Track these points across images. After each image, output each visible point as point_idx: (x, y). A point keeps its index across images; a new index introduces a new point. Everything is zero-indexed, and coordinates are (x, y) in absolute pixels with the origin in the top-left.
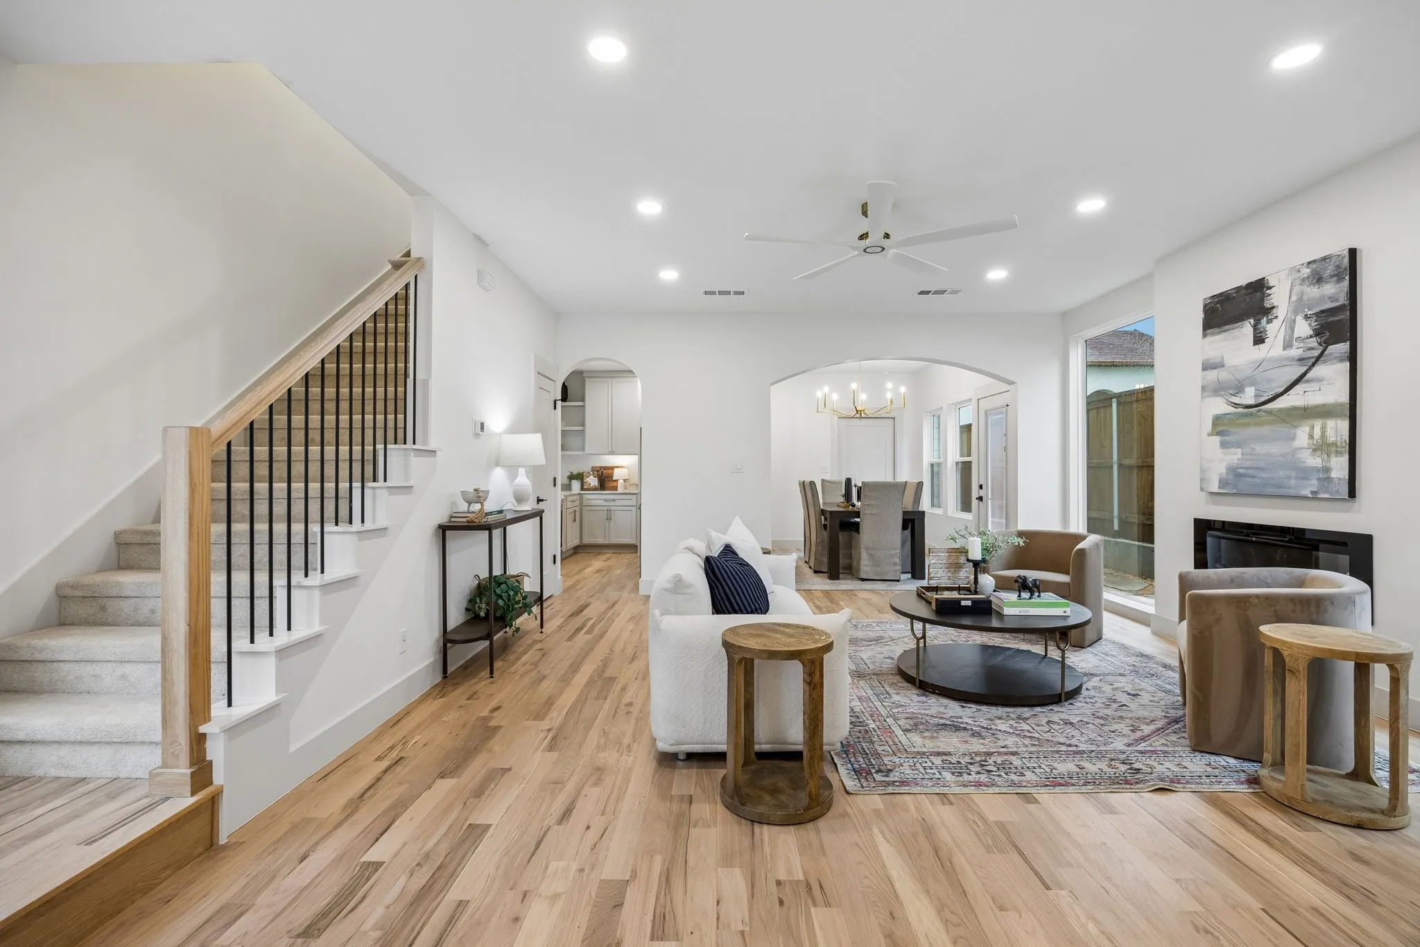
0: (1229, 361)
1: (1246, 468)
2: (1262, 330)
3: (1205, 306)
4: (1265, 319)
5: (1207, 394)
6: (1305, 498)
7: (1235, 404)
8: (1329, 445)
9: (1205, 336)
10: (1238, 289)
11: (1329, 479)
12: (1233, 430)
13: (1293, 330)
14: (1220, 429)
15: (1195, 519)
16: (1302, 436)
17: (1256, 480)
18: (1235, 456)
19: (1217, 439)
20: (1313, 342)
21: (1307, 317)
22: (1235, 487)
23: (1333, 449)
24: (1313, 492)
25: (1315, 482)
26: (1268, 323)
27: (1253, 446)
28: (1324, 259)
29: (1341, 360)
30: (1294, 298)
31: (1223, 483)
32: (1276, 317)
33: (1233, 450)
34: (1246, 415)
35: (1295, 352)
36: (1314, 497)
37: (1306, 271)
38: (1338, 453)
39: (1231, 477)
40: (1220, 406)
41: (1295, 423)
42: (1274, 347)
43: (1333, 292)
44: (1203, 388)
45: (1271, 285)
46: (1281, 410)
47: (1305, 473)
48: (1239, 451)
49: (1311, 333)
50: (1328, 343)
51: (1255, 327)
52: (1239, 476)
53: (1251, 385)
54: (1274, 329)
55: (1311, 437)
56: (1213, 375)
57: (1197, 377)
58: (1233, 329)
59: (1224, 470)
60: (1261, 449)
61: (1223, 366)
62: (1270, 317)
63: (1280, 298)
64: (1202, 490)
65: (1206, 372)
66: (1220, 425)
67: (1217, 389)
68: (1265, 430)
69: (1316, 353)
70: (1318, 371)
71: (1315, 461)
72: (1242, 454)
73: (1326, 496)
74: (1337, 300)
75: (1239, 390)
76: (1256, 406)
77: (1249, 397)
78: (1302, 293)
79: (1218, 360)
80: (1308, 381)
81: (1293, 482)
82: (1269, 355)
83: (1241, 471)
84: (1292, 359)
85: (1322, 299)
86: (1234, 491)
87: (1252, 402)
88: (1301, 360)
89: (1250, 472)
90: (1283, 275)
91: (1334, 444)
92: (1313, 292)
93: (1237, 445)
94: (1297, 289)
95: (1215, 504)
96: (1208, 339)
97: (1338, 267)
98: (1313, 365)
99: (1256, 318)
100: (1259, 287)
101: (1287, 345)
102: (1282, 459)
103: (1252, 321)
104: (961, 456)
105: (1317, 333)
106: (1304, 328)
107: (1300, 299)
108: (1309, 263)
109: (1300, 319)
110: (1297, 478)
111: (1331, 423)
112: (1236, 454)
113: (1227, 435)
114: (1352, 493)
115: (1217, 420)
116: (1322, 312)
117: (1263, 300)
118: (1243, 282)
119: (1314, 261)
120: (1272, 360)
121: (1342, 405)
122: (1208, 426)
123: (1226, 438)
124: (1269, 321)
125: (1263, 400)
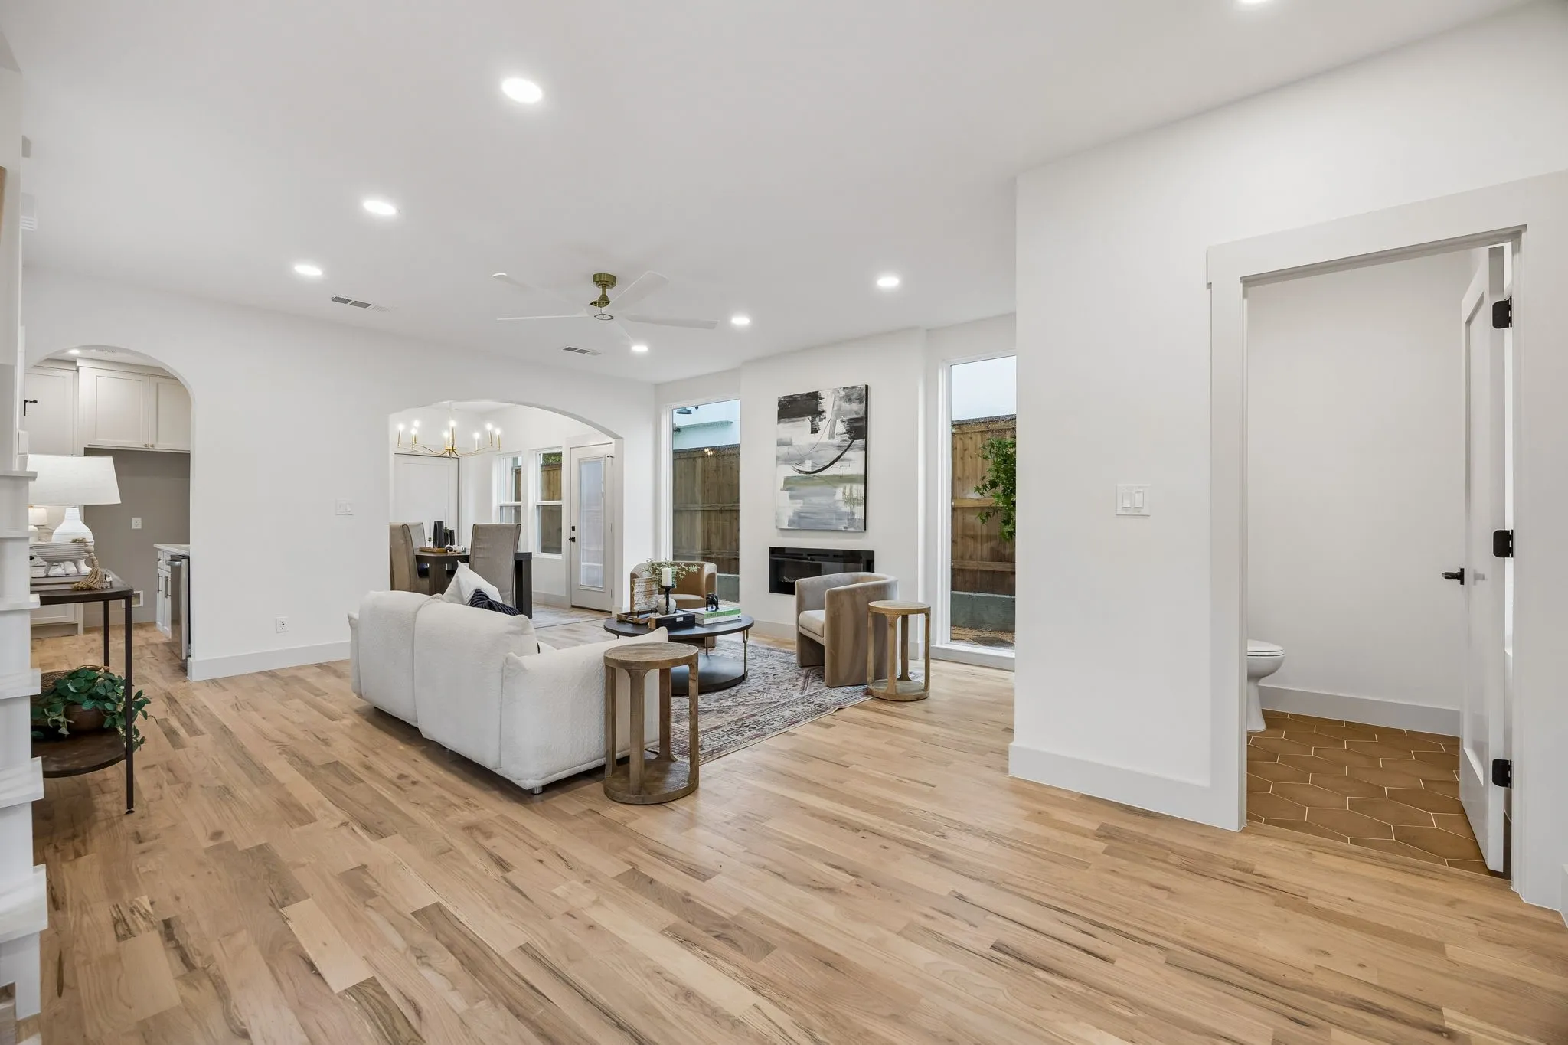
0: (795, 442)
1: (806, 512)
2: (816, 424)
3: (780, 402)
4: (818, 417)
5: (780, 462)
6: (841, 531)
7: (799, 470)
8: (854, 499)
9: (779, 422)
10: (802, 395)
11: (853, 519)
12: (797, 487)
13: (834, 427)
14: (789, 486)
15: (770, 548)
16: (839, 493)
17: (812, 520)
18: (798, 505)
19: (787, 493)
20: (846, 437)
21: (842, 421)
22: (799, 525)
23: (856, 501)
24: (845, 528)
25: (846, 521)
26: (820, 421)
27: (811, 498)
28: (853, 388)
29: (861, 450)
30: (835, 408)
31: (791, 522)
32: (825, 418)
33: (799, 501)
34: (806, 478)
35: (836, 441)
36: (846, 530)
37: (843, 393)
38: (858, 504)
39: (796, 518)
40: (789, 471)
41: (835, 485)
42: (823, 437)
43: (856, 408)
44: (778, 458)
45: (822, 396)
46: (827, 476)
47: (840, 516)
48: (801, 501)
49: (845, 431)
50: (854, 438)
51: (812, 422)
52: (801, 517)
53: (810, 459)
54: (823, 425)
55: (844, 494)
56: (784, 449)
57: (773, 450)
58: (798, 421)
59: (791, 514)
60: (815, 500)
61: (792, 445)
62: (821, 417)
63: (827, 405)
64: (776, 527)
65: (779, 447)
66: (789, 484)
67: (787, 460)
68: (818, 488)
69: (848, 443)
70: (849, 454)
71: (846, 509)
72: (804, 503)
73: (852, 529)
74: (859, 414)
75: (802, 462)
76: (813, 473)
77: (808, 466)
78: (840, 406)
79: (789, 440)
80: (842, 460)
81: (834, 521)
82: (821, 441)
83: (802, 514)
84: (833, 445)
85: (851, 412)
86: (798, 528)
87: (810, 470)
88: (839, 446)
89: (808, 515)
90: (830, 392)
91: (857, 499)
92: (846, 406)
93: (800, 497)
94: (837, 403)
95: (784, 536)
96: (781, 425)
97: (860, 394)
98: (846, 450)
99: (813, 416)
100: (814, 397)
101: (831, 437)
102: (828, 507)
103: (810, 418)
104: (543, 499)
105: (848, 432)
106: (841, 428)
107: (839, 409)
108: (844, 388)
109: (838, 421)
110: (836, 519)
111: (855, 486)
112: (799, 503)
113: (794, 491)
114: (865, 529)
115: (788, 481)
116: (851, 419)
117: (817, 405)
118: (806, 392)
119: (847, 388)
120: (822, 445)
121: (861, 476)
122: (781, 484)
123: (793, 493)
124: (821, 420)
125: (816, 469)
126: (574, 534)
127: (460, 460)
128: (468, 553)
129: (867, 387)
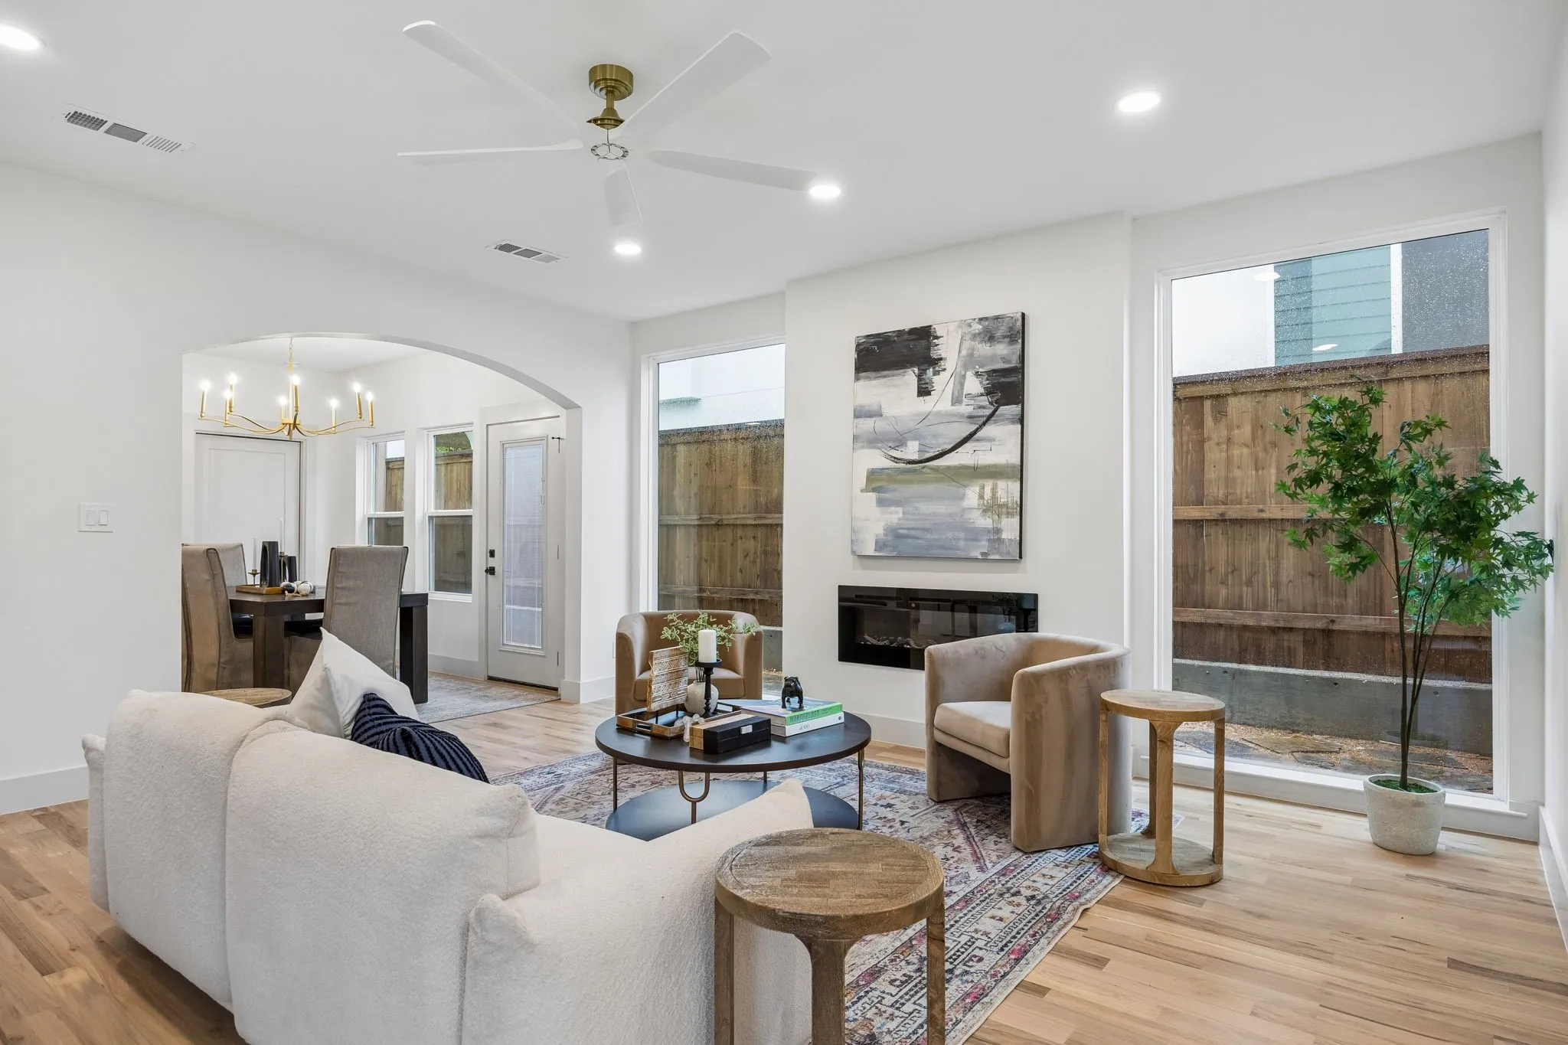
0: (888, 411)
1: (908, 529)
2: (928, 381)
3: (858, 345)
4: (931, 369)
5: (859, 444)
6: (976, 559)
7: (895, 458)
8: (1000, 506)
9: (857, 379)
10: (900, 333)
11: (1000, 540)
12: (892, 486)
13: (962, 385)
14: (876, 485)
15: (839, 586)
16: (972, 495)
17: (920, 542)
18: (895, 516)
19: (873, 496)
20: (984, 401)
21: (977, 374)
22: (895, 548)
23: (1004, 510)
24: (983, 554)
25: (985, 543)
26: (934, 374)
27: (917, 505)
28: (997, 318)
29: (1013, 422)
30: (964, 353)
31: (880, 545)
32: (944, 370)
33: (892, 509)
34: (907, 471)
35: (965, 409)
36: (985, 558)
37: (977, 327)
38: (1008, 514)
39: (889, 538)
40: (877, 459)
41: (963, 483)
42: (941, 401)
43: (1002, 353)
44: (855, 438)
45: (939, 334)
46: (949, 468)
47: (974, 534)
48: (900, 510)
49: (982, 391)
50: (999, 403)
51: (920, 377)
52: (899, 537)
53: (915, 438)
54: (942, 383)
55: (981, 497)
56: (867, 424)
57: (846, 426)
58: (893, 376)
59: (881, 531)
60: (925, 508)
61: (881, 415)
62: (937, 369)
63: (949, 348)
64: (853, 552)
65: (857, 420)
66: (876, 480)
67: (874, 441)
68: (931, 488)
69: (988, 412)
70: (989, 430)
71: (986, 522)
72: (904, 513)
73: (997, 557)
74: (1009, 362)
75: (900, 443)
76: (921, 462)
77: (912, 451)
78: (973, 350)
79: (875, 408)
80: (978, 440)
81: (962, 543)
82: (935, 409)
83: (902, 531)
84: (962, 416)
85: (992, 358)
86: (894, 554)
87: (915, 457)
88: (971, 417)
89: (913, 533)
90: (952, 327)
91: (1006, 505)
92: (984, 349)
93: (897, 503)
94: (968, 344)
95: (864, 568)
96: (861, 383)
97: (1011, 329)
98: (984, 424)
99: (921, 367)
100: (925, 334)
101: (956, 400)
102: (949, 520)
103: (916, 370)
105: (989, 392)
106: (974, 385)
107: (971, 355)
108: (981, 319)
109: (970, 375)
110: (966, 539)
111: (1002, 484)
112: (897, 513)
113: (885, 492)
114: (1021, 557)
115: (873, 475)
116: (994, 371)
117: (929, 349)
118: (907, 327)
119: (986, 319)
120: (938, 414)
121: (1013, 466)
122: (862, 481)
123: (886, 495)
124: (936, 373)
125: (928, 455)
126: (492, 563)
127: (304, 445)
128: (320, 595)
129: (1023, 315)
